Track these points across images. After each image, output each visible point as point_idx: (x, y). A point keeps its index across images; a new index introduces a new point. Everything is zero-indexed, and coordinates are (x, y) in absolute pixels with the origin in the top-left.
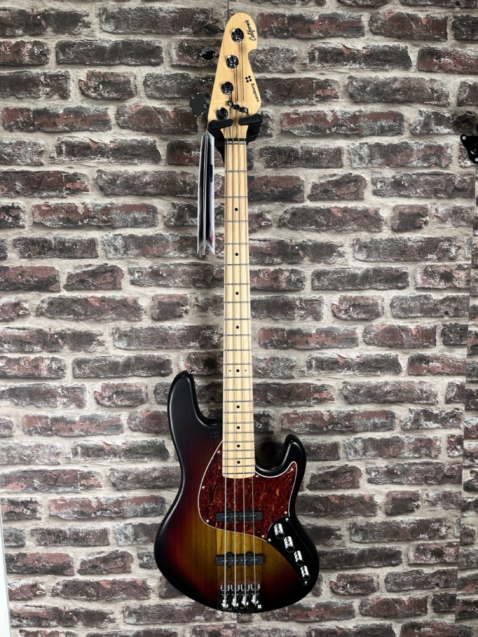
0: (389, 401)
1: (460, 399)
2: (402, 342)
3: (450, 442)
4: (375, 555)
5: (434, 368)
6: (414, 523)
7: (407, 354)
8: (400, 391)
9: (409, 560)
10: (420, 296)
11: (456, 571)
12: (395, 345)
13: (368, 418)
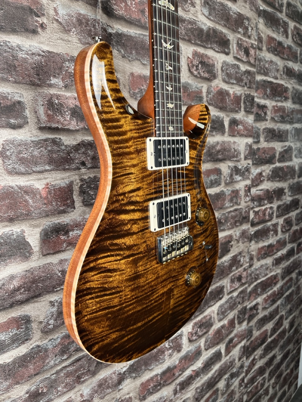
0: (219, 159)
1: (250, 156)
2: (226, 105)
3: (245, 191)
4: (212, 295)
5: (240, 130)
6: (230, 260)
7: (228, 116)
8: (225, 150)
9: (227, 290)
10: (235, 65)
11: (246, 288)
12: (223, 107)
13: (208, 176)
